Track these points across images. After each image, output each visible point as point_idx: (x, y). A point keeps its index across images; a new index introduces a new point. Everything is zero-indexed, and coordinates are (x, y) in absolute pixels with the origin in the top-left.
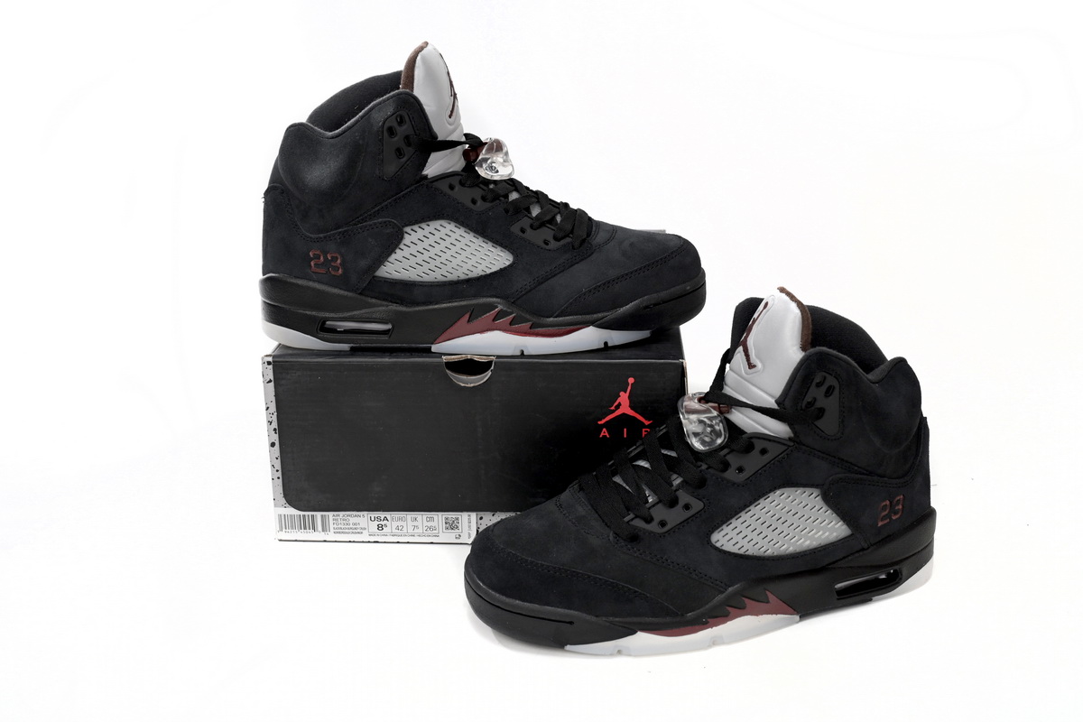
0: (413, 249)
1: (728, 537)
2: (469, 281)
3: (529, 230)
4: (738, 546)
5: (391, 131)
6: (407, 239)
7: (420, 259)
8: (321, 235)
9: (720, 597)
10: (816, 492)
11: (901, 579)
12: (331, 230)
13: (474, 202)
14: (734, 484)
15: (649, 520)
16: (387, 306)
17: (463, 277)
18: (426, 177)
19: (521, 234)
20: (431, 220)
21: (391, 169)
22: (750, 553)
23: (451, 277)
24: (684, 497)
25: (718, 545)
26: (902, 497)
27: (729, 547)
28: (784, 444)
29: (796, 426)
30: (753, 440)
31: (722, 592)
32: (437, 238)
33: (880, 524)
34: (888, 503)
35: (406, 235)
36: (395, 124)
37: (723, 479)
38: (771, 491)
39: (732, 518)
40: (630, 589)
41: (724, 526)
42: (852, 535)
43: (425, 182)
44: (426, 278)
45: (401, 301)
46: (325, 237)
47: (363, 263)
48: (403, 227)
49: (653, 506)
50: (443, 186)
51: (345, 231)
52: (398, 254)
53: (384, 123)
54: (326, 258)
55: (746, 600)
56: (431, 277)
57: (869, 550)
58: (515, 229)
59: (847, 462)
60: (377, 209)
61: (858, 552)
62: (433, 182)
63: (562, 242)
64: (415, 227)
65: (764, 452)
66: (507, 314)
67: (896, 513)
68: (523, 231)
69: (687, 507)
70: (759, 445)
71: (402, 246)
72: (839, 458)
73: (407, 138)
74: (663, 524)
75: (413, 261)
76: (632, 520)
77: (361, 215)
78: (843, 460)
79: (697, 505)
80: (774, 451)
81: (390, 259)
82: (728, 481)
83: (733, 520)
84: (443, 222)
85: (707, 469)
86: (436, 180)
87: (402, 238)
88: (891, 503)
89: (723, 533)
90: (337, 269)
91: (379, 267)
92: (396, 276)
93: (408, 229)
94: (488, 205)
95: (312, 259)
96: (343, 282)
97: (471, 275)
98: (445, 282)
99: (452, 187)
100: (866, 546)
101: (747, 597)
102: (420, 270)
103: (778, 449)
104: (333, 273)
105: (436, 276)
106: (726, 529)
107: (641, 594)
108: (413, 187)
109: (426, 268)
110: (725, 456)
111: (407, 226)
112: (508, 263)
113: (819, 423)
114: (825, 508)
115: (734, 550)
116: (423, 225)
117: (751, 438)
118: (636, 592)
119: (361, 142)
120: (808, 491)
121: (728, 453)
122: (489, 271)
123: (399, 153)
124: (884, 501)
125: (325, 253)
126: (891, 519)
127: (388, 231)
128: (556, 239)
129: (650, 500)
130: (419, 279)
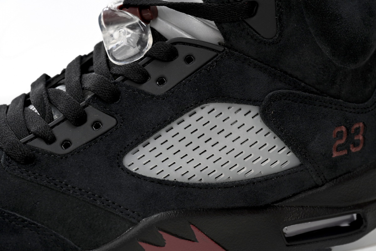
1: (144, 160)
4: (157, 170)
9: (132, 231)
10: (255, 110)
11: (365, 227)
14: (153, 96)
15: (50, 140)
22: (171, 178)
24: (94, 114)
25: (133, 169)
26: (361, 125)
27: (145, 171)
28: (213, 50)
29: (224, 26)
30: (177, 46)
31: (134, 224)
33: (335, 154)
34: (344, 129)
37: (141, 92)
38: (196, 105)
39: (149, 136)
40: (16, 218)
41: (140, 147)
42: (300, 165)
49: (58, 124)
55: (165, 236)
57: (324, 188)
59: (291, 75)
61: (310, 189)
65: (189, 59)
67: (356, 145)
69: (97, 125)
70: (183, 51)
72: (281, 71)
74: (66, 144)
76: (31, 140)
78: (286, 73)
79: (108, 122)
80: (201, 57)
82: (146, 94)
83: (151, 140)
85: (123, 81)
88: (348, 130)
89: (139, 155)
100: (319, 182)
101: (165, 231)
103: (206, 56)
106: (143, 150)
107: (30, 223)
110: (144, 65)
113: (251, 21)
114: (266, 129)
115: (153, 174)
117: (175, 43)
118: (24, 221)
120: (245, 108)
121: (148, 63)
124: (339, 125)
126: (349, 151)
129: (55, 117)
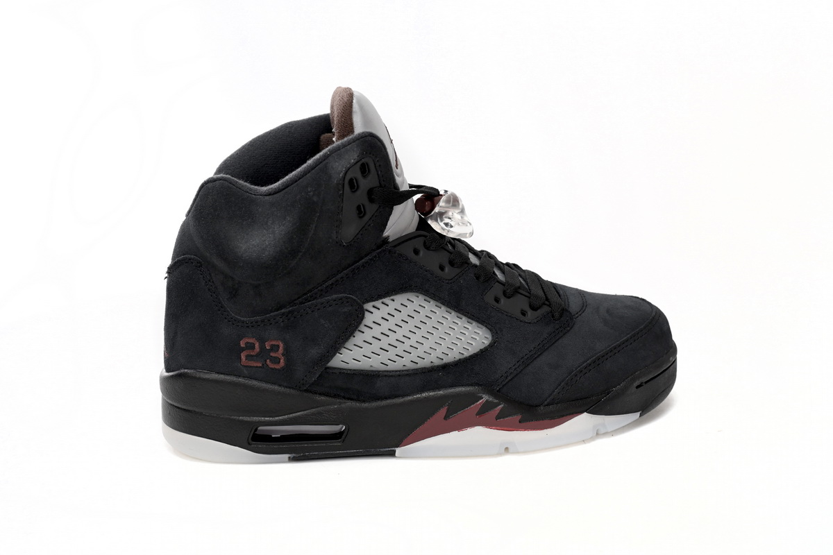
0: (377, 331)
2: (445, 367)
3: (503, 300)
5: (353, 185)
6: (369, 320)
7: (385, 342)
8: (258, 318)
12: (271, 312)
13: (442, 268)
16: (341, 403)
17: (437, 362)
18: (386, 240)
19: (495, 303)
20: (396, 294)
21: (350, 231)
23: (422, 364)
32: (404, 315)
35: (367, 314)
36: (359, 175)
43: (388, 247)
44: (392, 366)
45: (359, 397)
46: (263, 321)
47: (314, 352)
48: (364, 303)
50: (407, 250)
51: (290, 312)
52: (358, 338)
53: (346, 174)
54: (262, 348)
56: (398, 365)
58: (489, 298)
60: (330, 282)
62: (395, 246)
63: (539, 312)
64: (378, 303)
66: (492, 406)
68: (497, 300)
71: (362, 328)
73: (370, 192)
75: (376, 346)
77: (310, 291)
81: (347, 345)
84: (411, 296)
86: (399, 244)
87: (363, 317)
90: (277, 361)
91: (335, 355)
92: (353, 365)
93: (369, 306)
94: (457, 271)
95: (243, 349)
96: (285, 376)
97: (447, 360)
98: (417, 370)
99: (416, 252)
102: (384, 357)
104: (272, 366)
105: (405, 363)
108: (374, 254)
109: (392, 353)
111: (368, 301)
112: (487, 342)
116: (387, 300)
119: (315, 199)
122: (466, 354)
123: (361, 211)
125: (262, 341)
127: (346, 310)
128: (534, 308)
130: (383, 368)
